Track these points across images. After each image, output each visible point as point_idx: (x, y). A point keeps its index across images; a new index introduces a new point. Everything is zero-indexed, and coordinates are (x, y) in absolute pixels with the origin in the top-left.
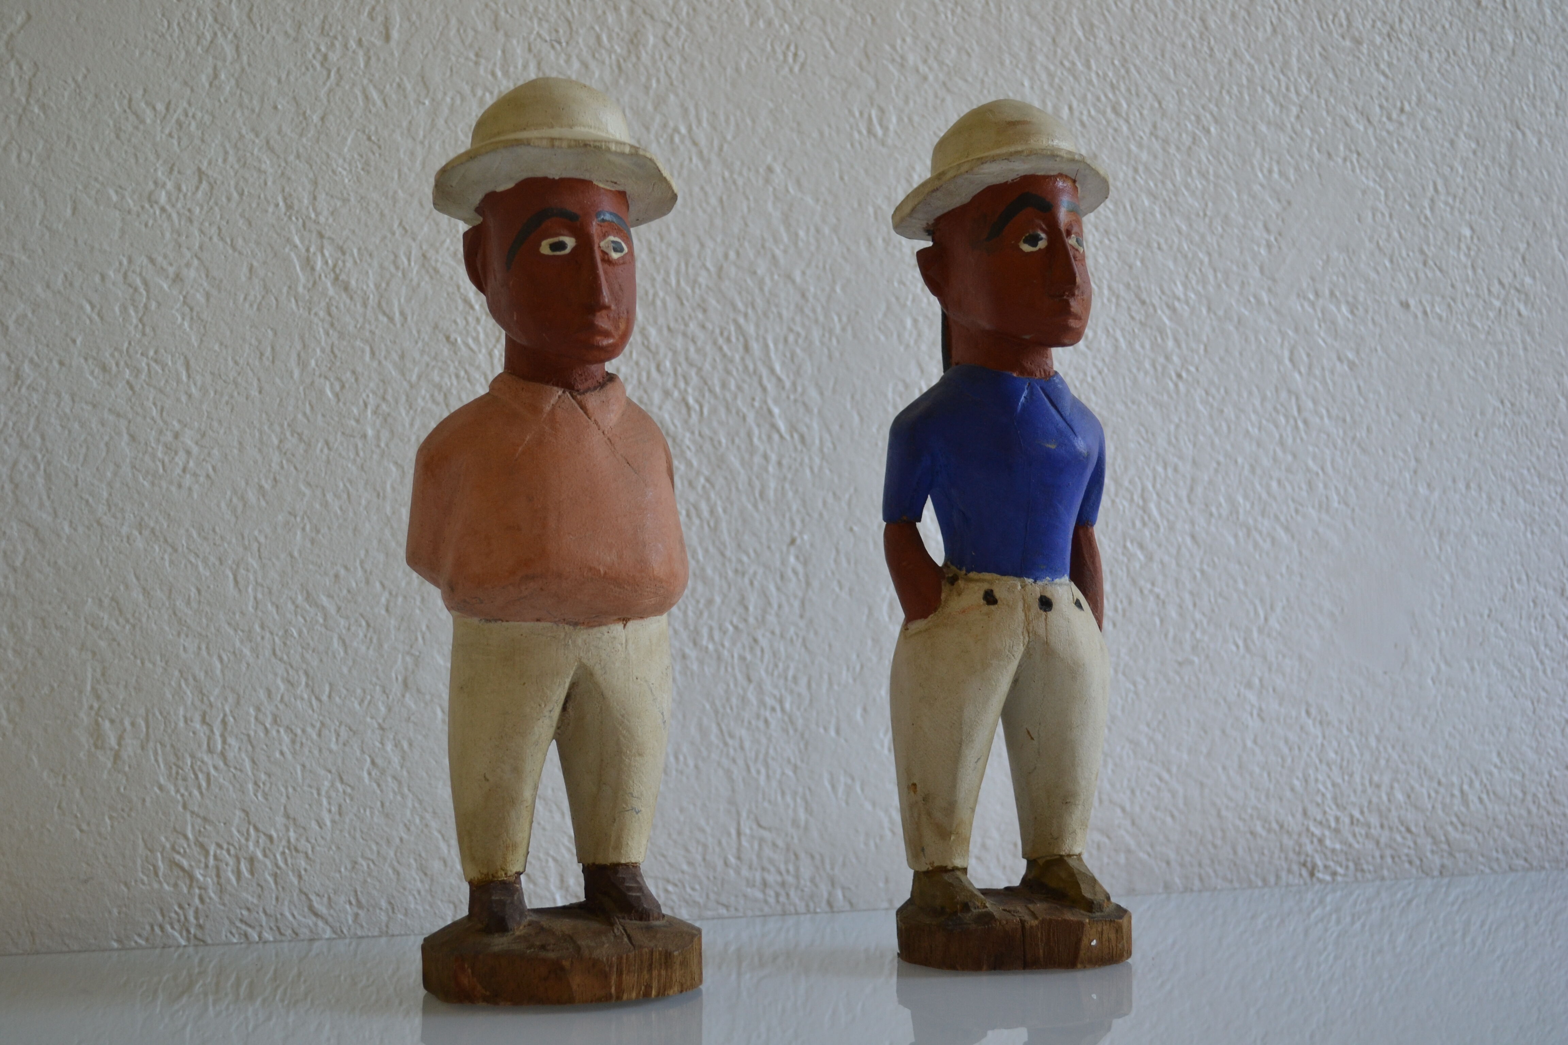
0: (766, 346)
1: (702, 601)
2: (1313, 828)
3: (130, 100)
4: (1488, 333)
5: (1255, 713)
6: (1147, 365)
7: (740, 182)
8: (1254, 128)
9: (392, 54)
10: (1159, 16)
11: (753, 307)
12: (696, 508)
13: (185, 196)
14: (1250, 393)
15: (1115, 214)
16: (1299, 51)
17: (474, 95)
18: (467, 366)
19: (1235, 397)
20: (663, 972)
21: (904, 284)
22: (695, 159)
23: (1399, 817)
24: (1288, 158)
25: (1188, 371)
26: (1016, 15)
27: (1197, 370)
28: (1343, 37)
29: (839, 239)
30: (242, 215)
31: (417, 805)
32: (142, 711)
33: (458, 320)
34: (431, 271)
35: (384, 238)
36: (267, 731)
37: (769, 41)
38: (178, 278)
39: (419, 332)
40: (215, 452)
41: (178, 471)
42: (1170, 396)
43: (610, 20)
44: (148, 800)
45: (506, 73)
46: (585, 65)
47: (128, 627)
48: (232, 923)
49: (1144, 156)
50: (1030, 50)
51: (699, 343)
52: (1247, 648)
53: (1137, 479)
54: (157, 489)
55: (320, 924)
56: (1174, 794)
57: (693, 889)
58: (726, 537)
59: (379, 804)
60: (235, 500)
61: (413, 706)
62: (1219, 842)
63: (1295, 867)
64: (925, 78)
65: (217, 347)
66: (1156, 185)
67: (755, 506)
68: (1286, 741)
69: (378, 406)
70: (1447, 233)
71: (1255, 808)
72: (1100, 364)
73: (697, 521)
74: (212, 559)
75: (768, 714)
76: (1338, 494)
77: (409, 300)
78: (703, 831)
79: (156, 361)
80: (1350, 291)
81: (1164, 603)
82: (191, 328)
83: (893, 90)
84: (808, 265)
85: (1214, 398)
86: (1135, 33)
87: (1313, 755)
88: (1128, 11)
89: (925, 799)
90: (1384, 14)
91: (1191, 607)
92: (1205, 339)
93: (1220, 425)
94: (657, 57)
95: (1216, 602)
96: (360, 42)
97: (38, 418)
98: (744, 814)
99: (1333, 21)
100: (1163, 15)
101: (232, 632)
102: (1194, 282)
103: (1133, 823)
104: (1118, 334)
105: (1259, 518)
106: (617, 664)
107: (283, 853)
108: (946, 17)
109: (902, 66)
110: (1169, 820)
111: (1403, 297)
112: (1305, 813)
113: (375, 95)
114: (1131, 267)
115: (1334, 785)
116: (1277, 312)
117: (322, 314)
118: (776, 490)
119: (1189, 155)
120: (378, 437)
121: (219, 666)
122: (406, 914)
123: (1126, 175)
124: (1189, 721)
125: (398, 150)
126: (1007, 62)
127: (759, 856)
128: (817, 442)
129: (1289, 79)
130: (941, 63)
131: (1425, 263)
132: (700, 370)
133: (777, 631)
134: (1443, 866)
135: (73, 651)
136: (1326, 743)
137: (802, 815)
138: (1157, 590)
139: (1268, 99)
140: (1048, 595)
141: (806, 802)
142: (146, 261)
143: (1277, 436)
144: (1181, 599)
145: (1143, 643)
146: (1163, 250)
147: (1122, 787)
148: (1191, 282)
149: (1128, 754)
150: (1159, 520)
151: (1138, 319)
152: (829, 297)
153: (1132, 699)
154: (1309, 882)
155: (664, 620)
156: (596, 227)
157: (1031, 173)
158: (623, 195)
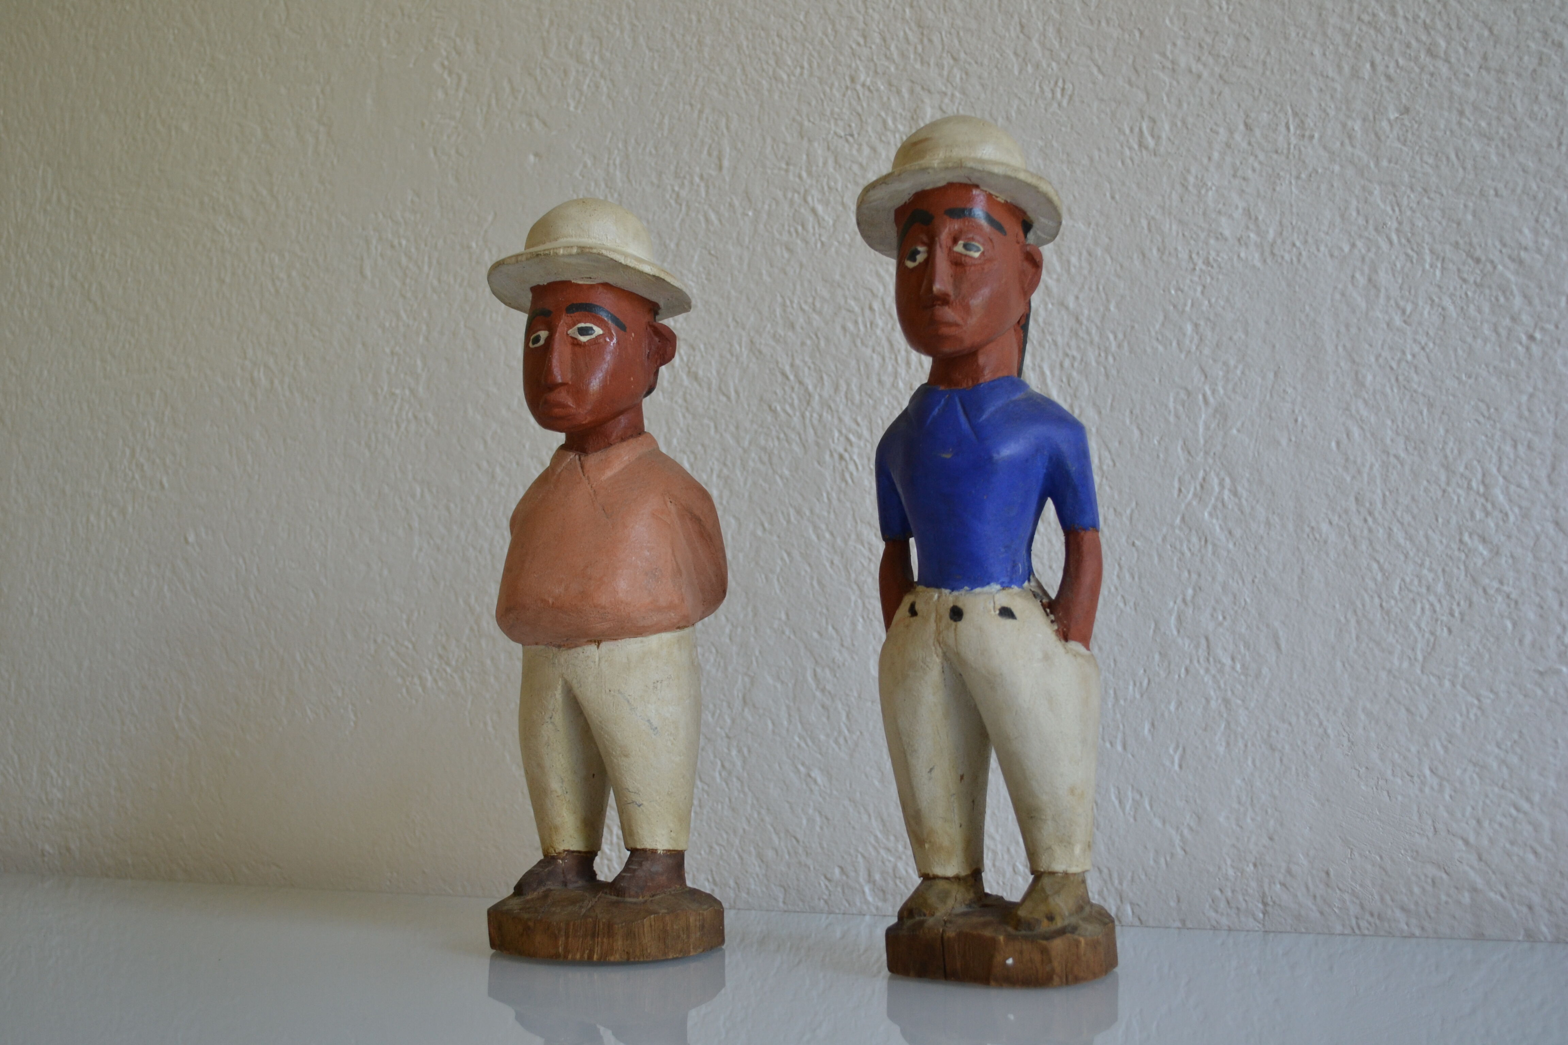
0: (1043, 373)
6: (1487, 330)
9: (724, 180)
15: (1437, 167)
18: (786, 429)
21: (1182, 291)
25: (1543, 329)
27: (1557, 327)
29: (1112, 258)
31: (755, 802)
33: (778, 391)
35: (722, 332)
37: (1037, 84)
39: (749, 405)
42: (1521, 364)
43: (893, 103)
45: (810, 174)
46: (874, 149)
49: (1472, 94)
50: (1320, 15)
53: (1475, 463)
56: (1537, 827)
59: (727, 800)
64: (1199, 76)
66: (1489, 124)
69: (721, 471)
77: (741, 380)
81: (1516, 603)
83: (1165, 99)
84: (1082, 288)
91: (1556, 607)
96: (701, 177)
102: (1548, 226)
103: (1480, 859)
104: (1447, 302)
106: (590, 679)
108: (1221, 8)
109: (1174, 70)
110: (1531, 857)
113: (713, 216)
114: (1459, 224)
117: (680, 401)
119: (1534, 80)
124: (1556, 742)
126: (1293, 35)
130: (1217, 57)
138: (1505, 588)
140: (960, 605)
144: (1542, 598)
145: (1489, 650)
146: (1502, 197)
147: (1463, 815)
148: (1543, 227)
149: (1471, 778)
150: (1507, 508)
151: (1472, 280)
152: (1103, 317)
153: (1476, 715)
155: (654, 641)
156: (565, 319)
157: (919, 189)
158: (606, 285)
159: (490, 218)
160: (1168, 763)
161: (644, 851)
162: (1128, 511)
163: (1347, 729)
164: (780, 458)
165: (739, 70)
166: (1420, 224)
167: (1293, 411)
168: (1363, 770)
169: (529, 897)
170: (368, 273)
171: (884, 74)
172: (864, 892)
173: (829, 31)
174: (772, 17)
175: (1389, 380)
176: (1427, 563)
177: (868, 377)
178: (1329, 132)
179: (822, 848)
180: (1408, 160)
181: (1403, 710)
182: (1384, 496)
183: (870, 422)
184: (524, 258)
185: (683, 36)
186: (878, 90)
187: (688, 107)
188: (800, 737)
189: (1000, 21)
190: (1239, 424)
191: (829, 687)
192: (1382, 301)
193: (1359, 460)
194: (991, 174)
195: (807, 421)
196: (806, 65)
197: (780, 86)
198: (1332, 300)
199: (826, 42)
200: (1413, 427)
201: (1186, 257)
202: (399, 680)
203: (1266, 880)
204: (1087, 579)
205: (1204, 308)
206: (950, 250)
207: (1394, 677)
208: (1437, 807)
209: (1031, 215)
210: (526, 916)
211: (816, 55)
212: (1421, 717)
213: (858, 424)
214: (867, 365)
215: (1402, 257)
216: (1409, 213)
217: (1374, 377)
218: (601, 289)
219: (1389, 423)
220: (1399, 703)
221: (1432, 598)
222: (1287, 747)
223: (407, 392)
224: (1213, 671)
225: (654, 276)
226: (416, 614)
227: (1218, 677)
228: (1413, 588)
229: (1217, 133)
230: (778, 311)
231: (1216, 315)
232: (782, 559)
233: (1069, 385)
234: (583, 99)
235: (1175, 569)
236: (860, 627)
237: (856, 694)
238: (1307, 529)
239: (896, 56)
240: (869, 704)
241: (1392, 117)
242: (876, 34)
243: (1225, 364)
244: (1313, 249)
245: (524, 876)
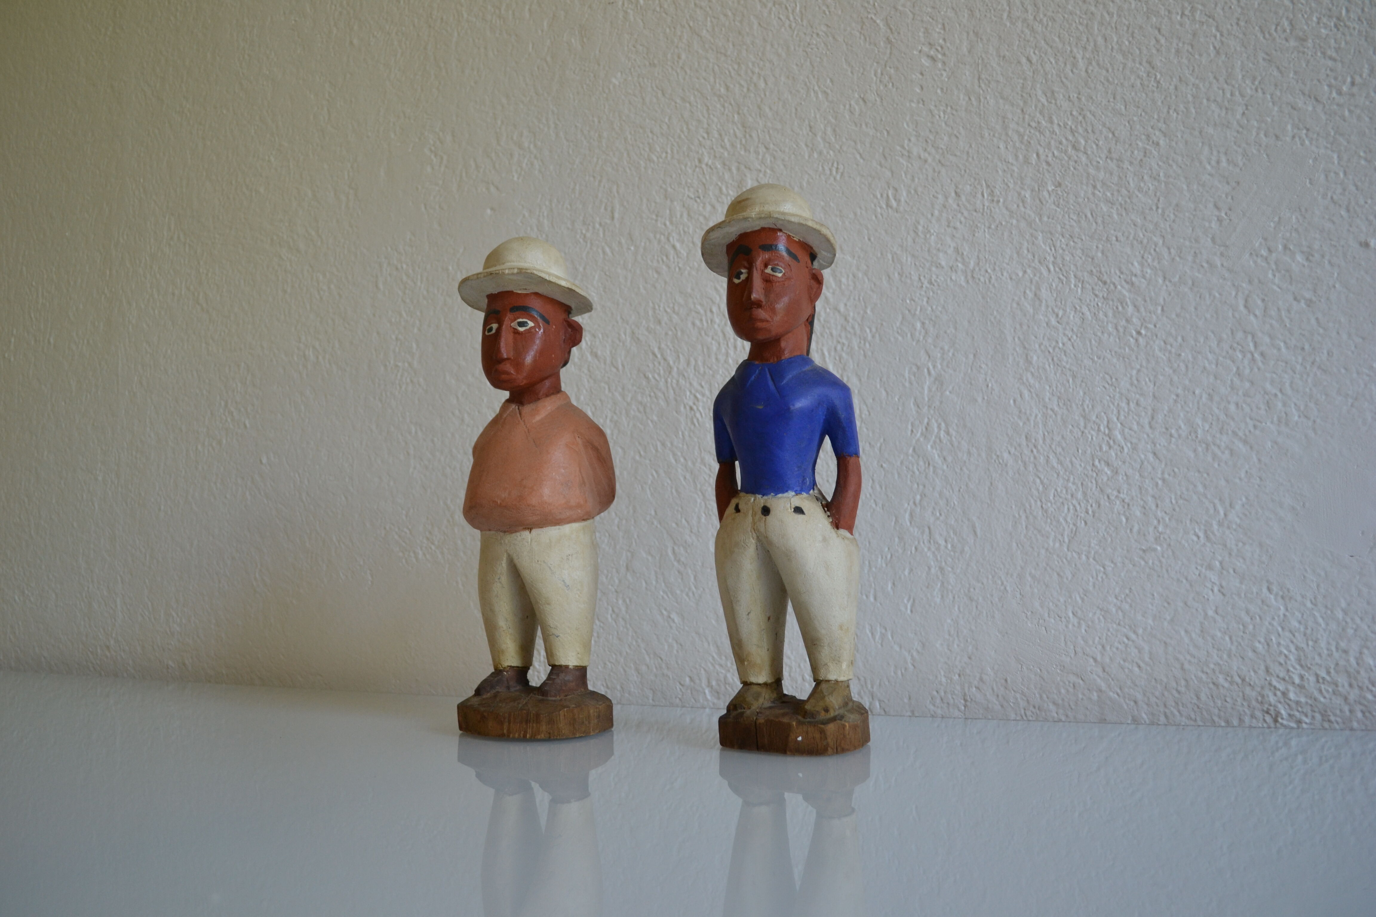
0: (823, 354)
2: (1275, 683)
5: (1216, 589)
6: (1110, 328)
9: (615, 226)
10: (1110, 70)
14: (1207, 338)
15: (1079, 222)
16: (1242, 62)
19: (1193, 342)
21: (914, 301)
23: (1369, 679)
24: (1235, 147)
25: (1146, 328)
26: (992, 102)
27: (1155, 326)
28: (1287, 40)
29: (868, 279)
31: (634, 634)
33: (650, 365)
35: (613, 326)
37: (821, 164)
39: (631, 374)
42: (1133, 350)
43: (726, 177)
45: (671, 223)
46: (713, 207)
49: (1101, 175)
50: (1004, 122)
52: (1207, 537)
53: (1103, 414)
56: (1140, 650)
59: (616, 633)
62: (1183, 689)
64: (926, 161)
66: (1112, 194)
68: (1248, 612)
69: (612, 417)
71: (1217, 664)
76: (1298, 409)
80: (1304, 242)
81: (1128, 505)
83: (903, 175)
84: (849, 299)
85: (1171, 346)
86: (1090, 88)
87: (1275, 623)
88: (1083, 74)
90: (1330, 10)
91: (1154, 507)
92: (1162, 302)
93: (1179, 366)
95: (1177, 502)
96: (600, 224)
99: (1276, 30)
100: (1113, 69)
102: (1149, 261)
103: (1104, 671)
104: (1085, 309)
105: (1218, 435)
108: (940, 117)
109: (909, 157)
110: (1136, 669)
112: (1267, 670)
113: (607, 250)
114: (1093, 259)
116: (1230, 271)
117: (586, 371)
119: (1141, 166)
124: (1153, 595)
126: (987, 135)
129: (1233, 86)
130: (937, 148)
136: (1287, 614)
138: (1122, 495)
139: (1213, 106)
140: (768, 505)
143: (1235, 369)
144: (1145, 502)
145: (1111, 536)
146: (1120, 241)
147: (1094, 643)
148: (1147, 261)
149: (1099, 619)
150: (1123, 443)
151: (1101, 296)
152: (863, 317)
153: (1102, 578)
154: (1272, 725)
155: (567, 529)
156: (509, 316)
157: (743, 232)
158: (536, 294)
159: (461, 250)
160: (903, 609)
161: (560, 666)
162: (879, 445)
163: (1020, 587)
164: (651, 409)
165: (625, 155)
166: (1068, 259)
167: (986, 380)
168: (1029, 614)
169: (484, 697)
170: (381, 286)
171: (720, 157)
172: (705, 693)
173: (685, 128)
174: (647, 120)
175: (1048, 360)
176: (1072, 479)
177: (709, 356)
178: (1010, 198)
179: (678, 664)
180: (1060, 217)
181: (1055, 574)
182: (1044, 435)
183: (710, 385)
184: (482, 276)
185: (589, 132)
186: (716, 168)
187: (592, 179)
188: (664, 592)
189: (796, 123)
190: (951, 388)
191: (683, 559)
192: (1043, 308)
193: (1028, 412)
194: (789, 222)
195: (669, 385)
196: (669, 151)
197: (652, 165)
198: (1011, 307)
199: (683, 136)
200: (1063, 391)
201: (917, 279)
202: (401, 554)
203: (966, 685)
204: (851, 488)
205: (928, 312)
206: (763, 272)
207: (1050, 553)
208: (1076, 638)
209: (816, 249)
210: (482, 709)
211: (675, 144)
212: (1067, 579)
213: (702, 387)
214: (708, 348)
215: (1056, 280)
216: (1061, 251)
217: (1038, 358)
218: (533, 297)
219: (1048, 388)
220: (1053, 570)
221: (1074, 502)
222: (980, 598)
223: (406, 365)
224: (933, 549)
225: (568, 288)
226: (412, 511)
227: (936, 553)
228: (1063, 495)
229: (937, 198)
230: (650, 313)
231: (936, 316)
232: (652, 475)
233: (840, 362)
234: (523, 173)
235: (909, 482)
236: (703, 520)
237: (700, 564)
238: (994, 457)
239: (728, 146)
240: (709, 570)
241: (1050, 189)
242: (715, 132)
243: (942, 349)
244: (999, 274)
245: (482, 683)
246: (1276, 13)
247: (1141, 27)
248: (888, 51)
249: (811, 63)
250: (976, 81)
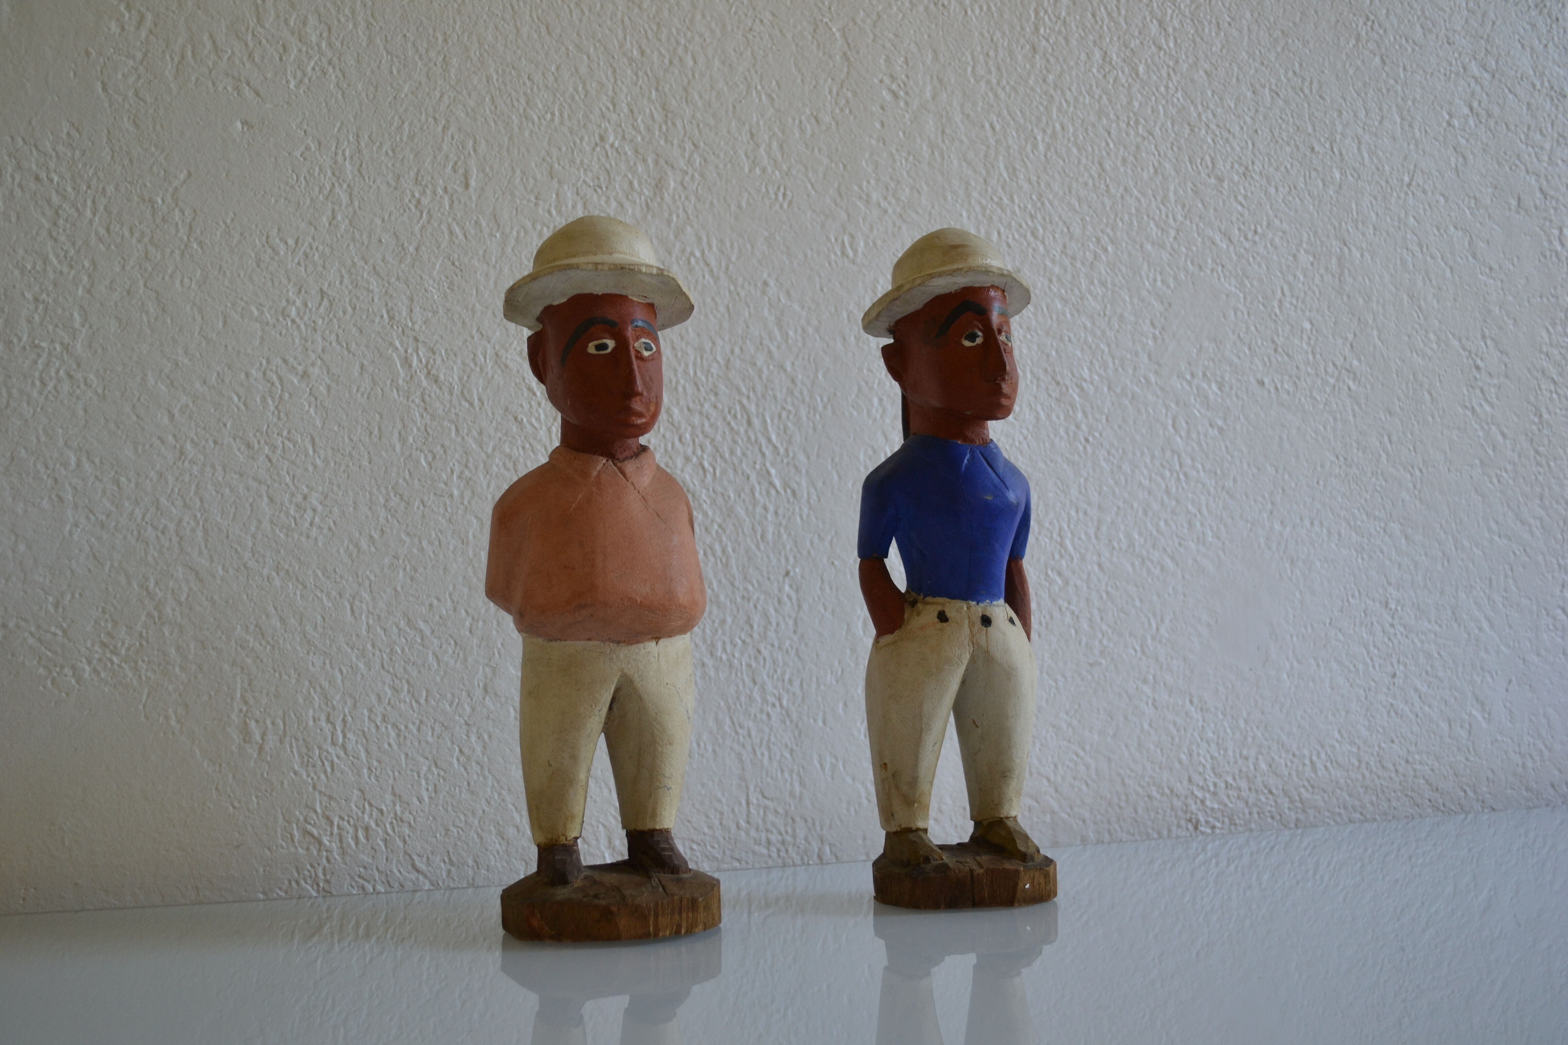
1: (717, 621)
2: (1196, 792)
3: (268, 237)
4: (1326, 404)
5: (1150, 703)
6: (1062, 432)
7: (743, 294)
8: (1141, 247)
9: (471, 198)
10: (1067, 161)
11: (754, 391)
12: (711, 548)
13: (310, 310)
14: (1142, 453)
15: (1035, 315)
16: (1175, 187)
17: (535, 229)
18: (531, 440)
19: (1131, 456)
20: (690, 915)
22: (707, 276)
23: (1263, 782)
24: (1168, 269)
25: (1093, 436)
26: (955, 162)
27: (1101, 435)
28: (1209, 176)
29: (820, 337)
30: (355, 325)
31: (495, 784)
32: (280, 713)
33: (524, 405)
34: (503, 367)
35: (465, 341)
36: (377, 727)
37: (764, 184)
38: (305, 375)
39: (493, 414)
40: (336, 509)
41: (307, 525)
42: (1080, 456)
43: (640, 169)
44: (286, 782)
45: (559, 212)
46: (621, 205)
47: (268, 648)
48: (352, 878)
49: (1057, 270)
50: (967, 188)
51: (712, 420)
52: (1143, 652)
53: (1055, 521)
54: (290, 539)
55: (421, 878)
56: (1088, 767)
57: (713, 847)
58: (735, 570)
59: (466, 783)
60: (351, 547)
61: (492, 707)
62: (1123, 804)
63: (1183, 823)
64: (886, 211)
65: (336, 428)
66: (1066, 292)
67: (758, 546)
68: (1175, 724)
69: (462, 472)
70: (1292, 327)
71: (1151, 777)
72: (1025, 432)
73: (712, 559)
74: (334, 593)
75: (769, 709)
76: (1212, 530)
77: (485, 389)
78: (720, 801)
79: (289, 439)
80: (1218, 373)
81: (1078, 617)
82: (316, 413)
83: (861, 221)
84: (797, 357)
85: (1114, 457)
86: (1048, 175)
87: (1196, 734)
88: (1042, 158)
89: (894, 775)
90: (1240, 158)
91: (1099, 620)
92: (1106, 411)
93: (1119, 478)
94: (677, 197)
95: (1118, 616)
96: (445, 190)
97: (197, 485)
98: (752, 788)
99: (1201, 164)
100: (1069, 161)
101: (349, 650)
102: (1097, 367)
103: (1056, 791)
104: (1039, 408)
105: (1151, 550)
106: (652, 673)
107: (391, 823)
108: (901, 164)
109: (868, 202)
110: (1084, 787)
111: (1259, 377)
112: (1190, 780)
113: (457, 230)
114: (1048, 356)
115: (1212, 757)
116: (1162, 389)
117: (417, 401)
118: (773, 533)
119: (1092, 268)
120: (462, 497)
121: (339, 677)
122: (488, 870)
123: (1043, 284)
124: (1098, 710)
125: (476, 272)
126: (949, 198)
127: (764, 821)
128: (805, 495)
129: (1168, 209)
130: (898, 200)
131: (1276, 350)
132: (713, 441)
133: (776, 644)
134: (1297, 820)
135: (226, 667)
136: (1205, 725)
137: (797, 788)
138: (1072, 607)
139: (1152, 224)
140: (988, 614)
141: (800, 777)
142: (280, 361)
143: (1164, 486)
144: (1091, 614)
146: (1072, 343)
147: (1047, 762)
148: (1094, 367)
149: (1051, 736)
150: (1073, 553)
151: (1054, 396)
152: (813, 382)
154: (1194, 834)
155: (687, 638)
156: (631, 331)
157: (970, 285)
158: (649, 305)
159: (182, 177)
160: (856, 734)
165: (487, 100)
171: (631, 141)
173: (580, 88)
174: (524, 61)
185: (427, 50)
186: (625, 154)
187: (431, 120)
189: (733, 124)
196: (557, 114)
197: (530, 125)
199: (577, 98)
211: (566, 106)
223: (58, 347)
226: (69, 597)
234: (306, 80)
239: (642, 128)
242: (624, 105)
246: (1202, 148)
247: (1093, 125)
248: (845, 70)
249: (752, 54)
250: (940, 135)
